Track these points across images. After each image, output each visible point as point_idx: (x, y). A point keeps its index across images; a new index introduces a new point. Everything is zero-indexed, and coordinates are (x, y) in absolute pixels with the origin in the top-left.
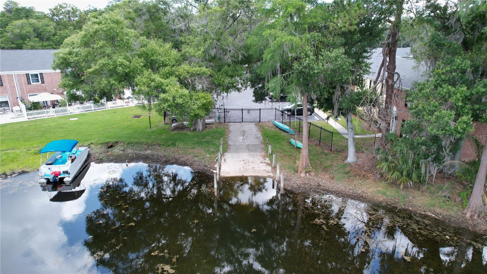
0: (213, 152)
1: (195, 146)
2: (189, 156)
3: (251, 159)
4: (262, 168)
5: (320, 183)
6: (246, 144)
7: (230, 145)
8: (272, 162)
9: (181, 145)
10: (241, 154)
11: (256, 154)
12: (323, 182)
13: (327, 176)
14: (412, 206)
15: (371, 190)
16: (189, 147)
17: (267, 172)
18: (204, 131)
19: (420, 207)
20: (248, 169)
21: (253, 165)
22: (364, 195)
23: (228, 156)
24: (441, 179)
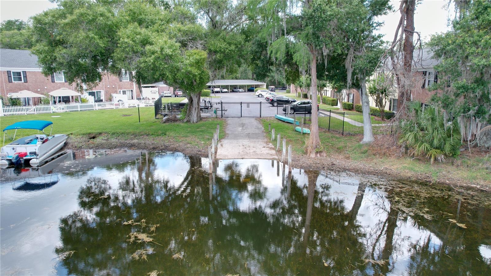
0: (209, 139)
1: (188, 135)
2: (181, 144)
3: (252, 145)
4: (265, 152)
5: (335, 163)
6: (246, 133)
7: (228, 134)
8: (276, 147)
9: (172, 134)
10: (240, 141)
11: (257, 140)
12: (338, 161)
13: (341, 157)
14: (448, 179)
15: (395, 167)
16: (182, 135)
17: (271, 155)
18: (199, 123)
19: (459, 180)
20: (248, 152)
21: (254, 149)
22: (388, 172)
23: (225, 142)
24: (477, 153)
